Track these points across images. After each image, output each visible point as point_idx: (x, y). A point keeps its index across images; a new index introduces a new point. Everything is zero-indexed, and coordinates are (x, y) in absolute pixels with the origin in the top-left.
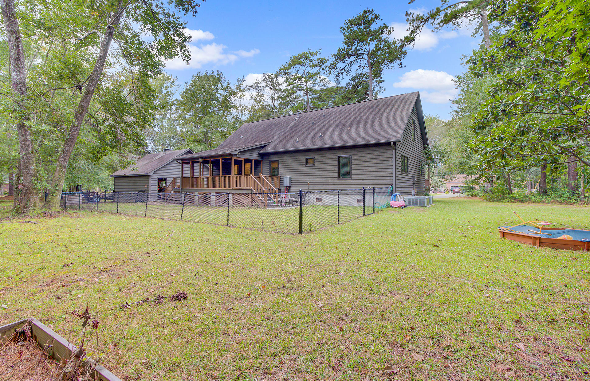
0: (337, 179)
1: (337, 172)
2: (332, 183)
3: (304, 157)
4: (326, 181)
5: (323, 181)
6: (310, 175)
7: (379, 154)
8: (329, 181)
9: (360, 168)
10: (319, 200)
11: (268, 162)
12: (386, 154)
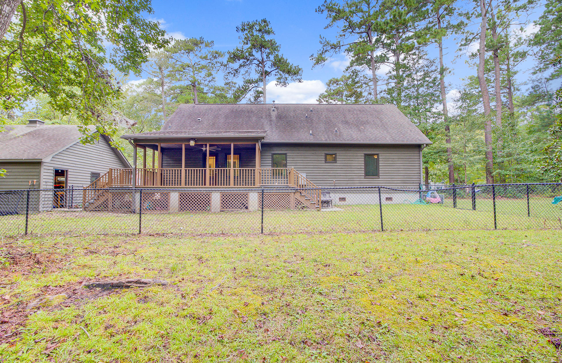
0: (363, 177)
1: (363, 170)
2: (358, 182)
3: (322, 153)
4: (351, 179)
5: (347, 179)
6: (331, 172)
7: (406, 155)
8: (355, 179)
9: (388, 167)
10: (343, 199)
11: (271, 154)
12: (412, 155)
